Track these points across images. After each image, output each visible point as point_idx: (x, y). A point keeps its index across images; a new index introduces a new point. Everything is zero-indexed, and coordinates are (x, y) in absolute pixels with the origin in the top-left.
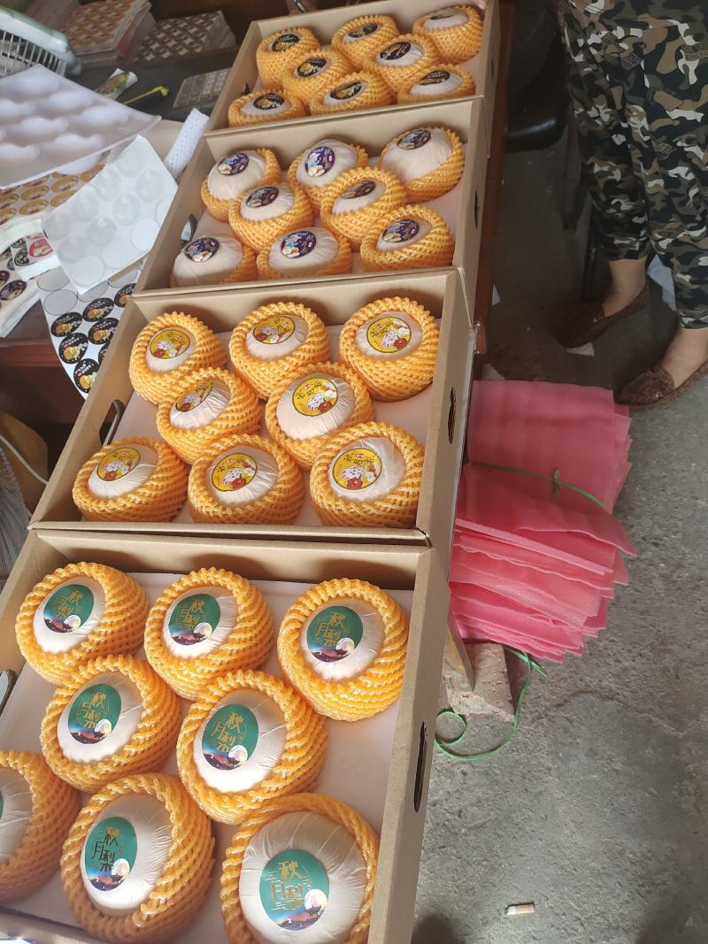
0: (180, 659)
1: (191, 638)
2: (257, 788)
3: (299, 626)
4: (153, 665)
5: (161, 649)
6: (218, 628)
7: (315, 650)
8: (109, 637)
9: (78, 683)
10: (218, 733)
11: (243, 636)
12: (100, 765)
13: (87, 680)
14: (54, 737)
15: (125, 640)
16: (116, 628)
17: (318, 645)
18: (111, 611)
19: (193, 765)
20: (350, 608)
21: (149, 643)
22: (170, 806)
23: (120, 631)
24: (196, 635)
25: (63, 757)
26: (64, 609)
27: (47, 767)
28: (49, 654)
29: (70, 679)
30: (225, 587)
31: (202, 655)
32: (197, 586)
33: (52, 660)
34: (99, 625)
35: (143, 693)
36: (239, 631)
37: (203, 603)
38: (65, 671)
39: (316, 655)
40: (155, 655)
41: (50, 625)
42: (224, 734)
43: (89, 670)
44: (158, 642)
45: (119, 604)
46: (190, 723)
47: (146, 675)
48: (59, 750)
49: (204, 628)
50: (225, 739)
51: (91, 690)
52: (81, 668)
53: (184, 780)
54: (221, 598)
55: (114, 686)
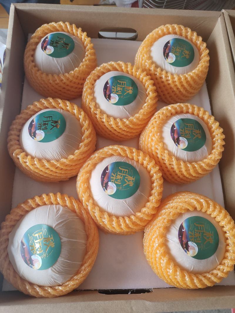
0: (161, 132)
1: (176, 136)
2: (95, 204)
3: (198, 209)
4: (154, 116)
5: (165, 118)
6: (186, 152)
7: (184, 225)
8: (166, 83)
9: (136, 74)
10: (121, 171)
11: (183, 170)
12: (93, 104)
13: (139, 79)
14: (105, 71)
15: (166, 93)
16: (172, 86)
17: (189, 226)
18: (182, 78)
19: (101, 160)
20: (219, 245)
21: (167, 109)
22: (77, 153)
23: (171, 88)
24: (178, 139)
25: (95, 81)
26: (178, 50)
27: (89, 74)
28: (150, 51)
29: (138, 68)
30: (213, 149)
31: (167, 146)
32: (210, 129)
33: (146, 55)
34: (172, 74)
35: (137, 115)
36: (186, 167)
37: (200, 137)
38: (142, 64)
39: (181, 227)
40: (161, 116)
41: (166, 46)
42: (121, 176)
43: (145, 78)
44: (169, 114)
45: (187, 82)
46: (124, 151)
47: (148, 114)
48: (99, 77)
49: (184, 143)
50: (119, 177)
51: (133, 84)
52: (145, 73)
53: (93, 156)
54: (206, 148)
55: (138, 97)
